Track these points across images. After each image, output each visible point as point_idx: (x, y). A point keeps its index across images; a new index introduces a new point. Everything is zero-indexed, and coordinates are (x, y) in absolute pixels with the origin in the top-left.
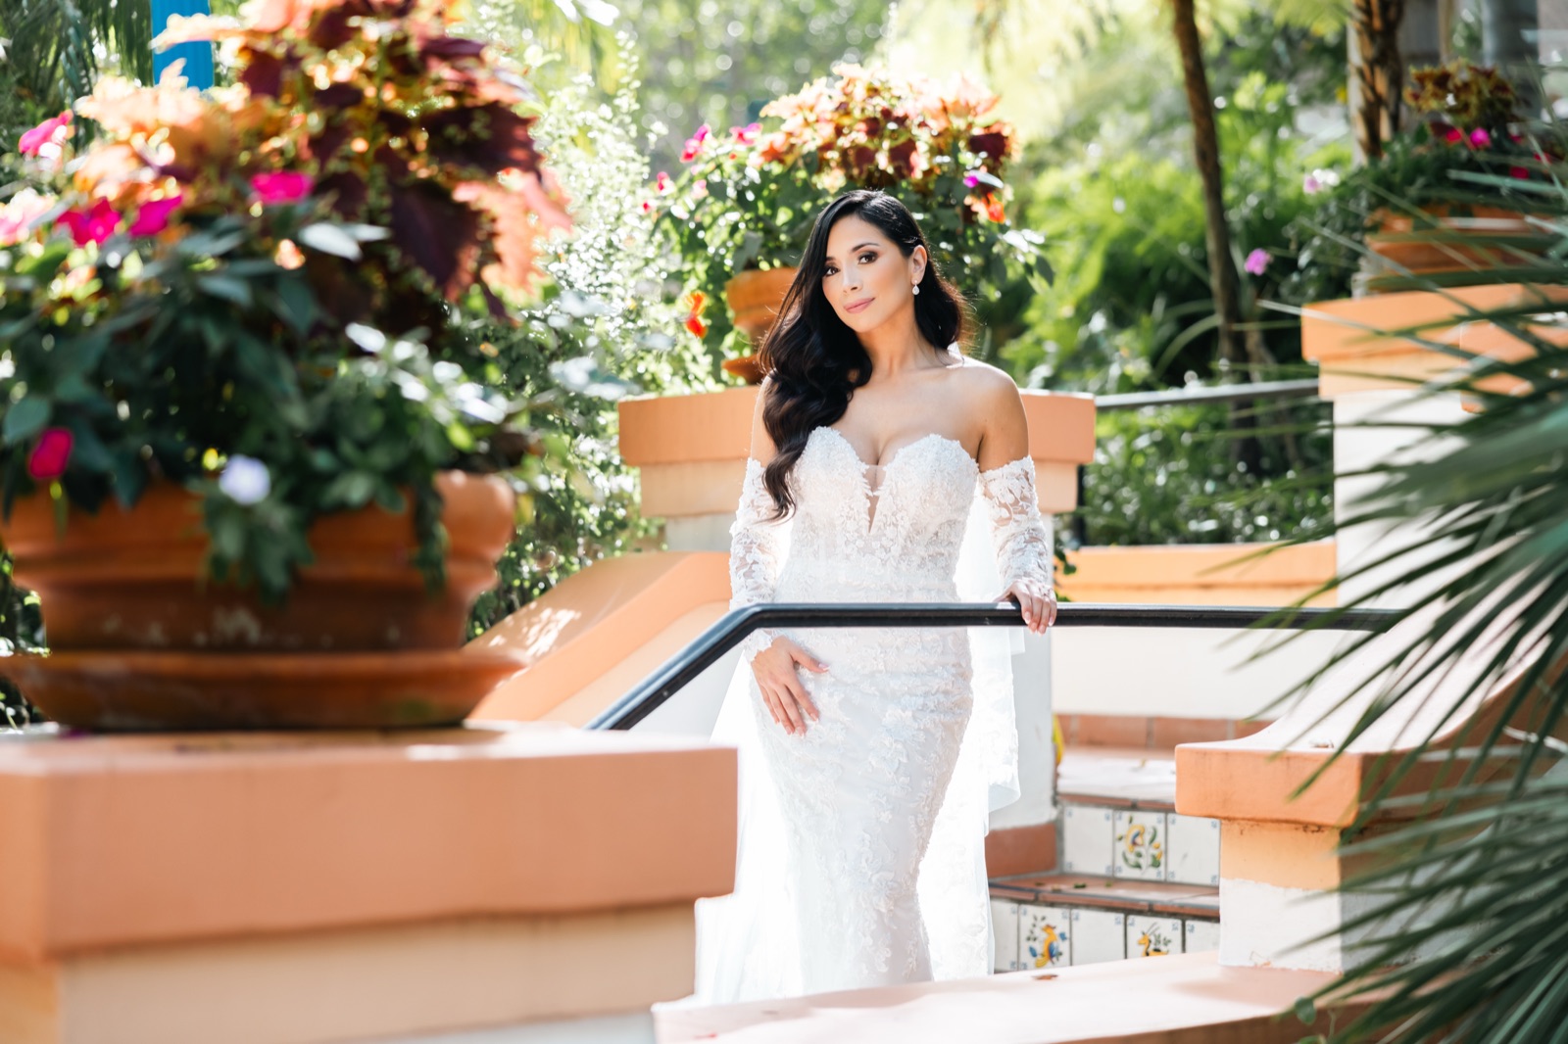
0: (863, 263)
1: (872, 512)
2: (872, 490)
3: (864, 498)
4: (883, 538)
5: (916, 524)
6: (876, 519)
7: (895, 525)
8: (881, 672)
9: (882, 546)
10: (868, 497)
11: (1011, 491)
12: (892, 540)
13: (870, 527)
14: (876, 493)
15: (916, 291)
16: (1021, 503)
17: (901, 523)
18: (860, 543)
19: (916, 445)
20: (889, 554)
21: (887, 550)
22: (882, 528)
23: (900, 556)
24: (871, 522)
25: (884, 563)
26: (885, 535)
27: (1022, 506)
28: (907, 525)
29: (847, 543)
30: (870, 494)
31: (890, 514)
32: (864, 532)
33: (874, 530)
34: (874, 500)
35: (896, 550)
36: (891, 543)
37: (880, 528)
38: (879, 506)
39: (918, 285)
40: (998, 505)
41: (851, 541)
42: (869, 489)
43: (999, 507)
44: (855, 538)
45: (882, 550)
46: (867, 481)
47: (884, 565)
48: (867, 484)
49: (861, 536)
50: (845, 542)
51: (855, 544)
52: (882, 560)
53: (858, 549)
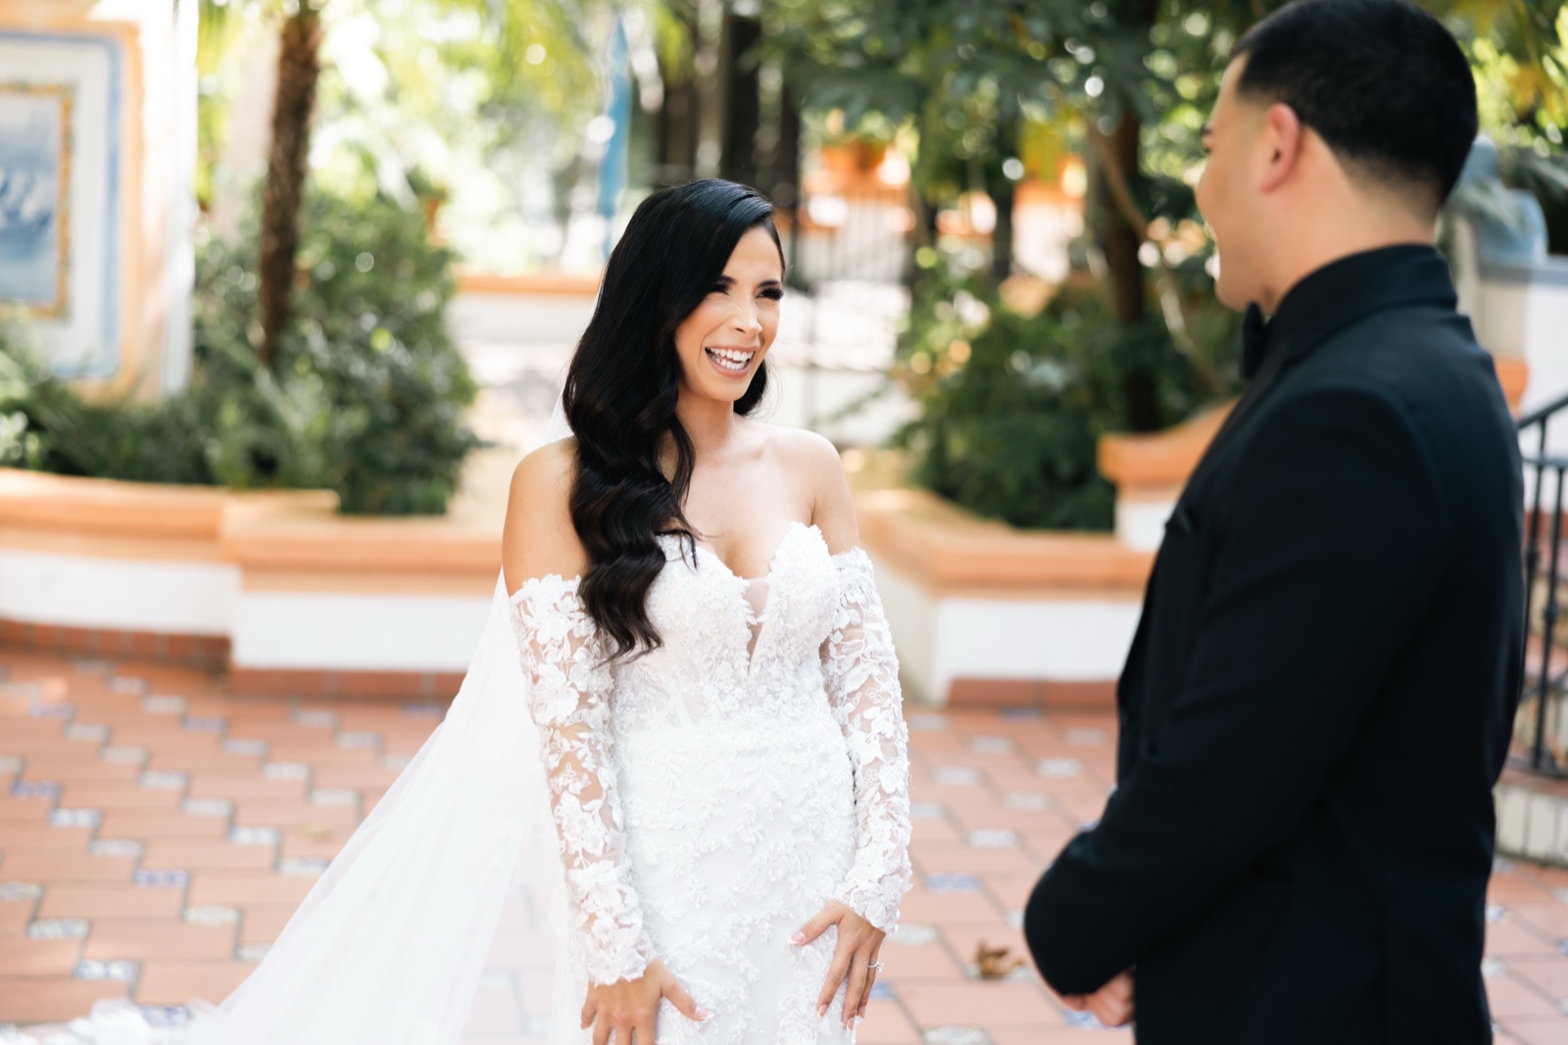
1: (751, 647)
2: (756, 616)
3: (744, 627)
4: (768, 680)
9: (769, 692)
10: (749, 626)
11: (861, 588)
12: (779, 681)
14: (760, 619)
21: (776, 696)
22: (766, 664)
24: (750, 659)
26: (769, 675)
29: (722, 695)
30: (754, 622)
31: (775, 644)
32: (743, 673)
33: (755, 670)
34: (755, 630)
36: (778, 684)
37: (762, 666)
38: (761, 639)
40: (845, 605)
41: (727, 692)
42: (752, 614)
43: (846, 609)
44: (732, 687)
45: (770, 696)
46: (745, 603)
47: (777, 717)
48: (747, 607)
49: (739, 682)
50: (720, 695)
51: (733, 695)
52: (774, 711)
53: (740, 701)
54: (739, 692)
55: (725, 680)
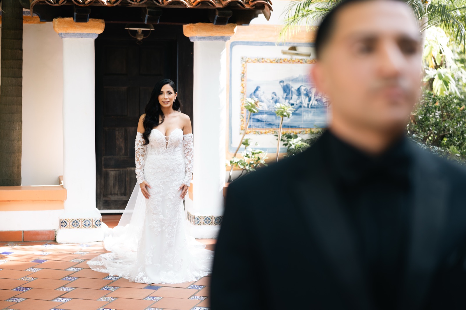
54: (165, 151)
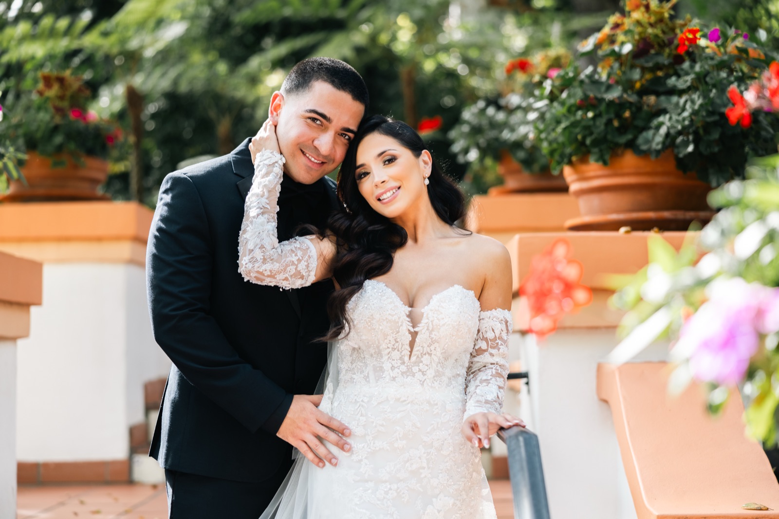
0: (387, 164)
1: (412, 344)
2: (414, 327)
3: (407, 333)
4: (421, 364)
5: (445, 352)
6: (415, 349)
7: (430, 355)
8: (424, 468)
9: (420, 370)
10: (410, 333)
11: (493, 330)
12: (427, 365)
13: (410, 356)
14: (416, 329)
15: (427, 182)
16: (498, 341)
17: (433, 352)
18: (403, 368)
19: (445, 293)
20: (426, 377)
21: (424, 373)
22: (420, 356)
23: (434, 377)
24: (411, 352)
25: (422, 383)
26: (422, 362)
27: (497, 344)
28: (439, 354)
29: (393, 368)
30: (412, 330)
31: (426, 346)
32: (406, 358)
33: (413, 358)
34: (414, 335)
35: (431, 373)
36: (427, 368)
37: (418, 357)
38: (417, 340)
39: (428, 178)
40: (481, 338)
41: (396, 366)
42: (411, 326)
43: (482, 340)
44: (399, 364)
45: (421, 373)
46: (408, 319)
47: (422, 385)
48: (408, 321)
49: (403, 363)
50: (391, 368)
51: (399, 369)
52: (420, 381)
53: (402, 372)
55: (396, 360)
